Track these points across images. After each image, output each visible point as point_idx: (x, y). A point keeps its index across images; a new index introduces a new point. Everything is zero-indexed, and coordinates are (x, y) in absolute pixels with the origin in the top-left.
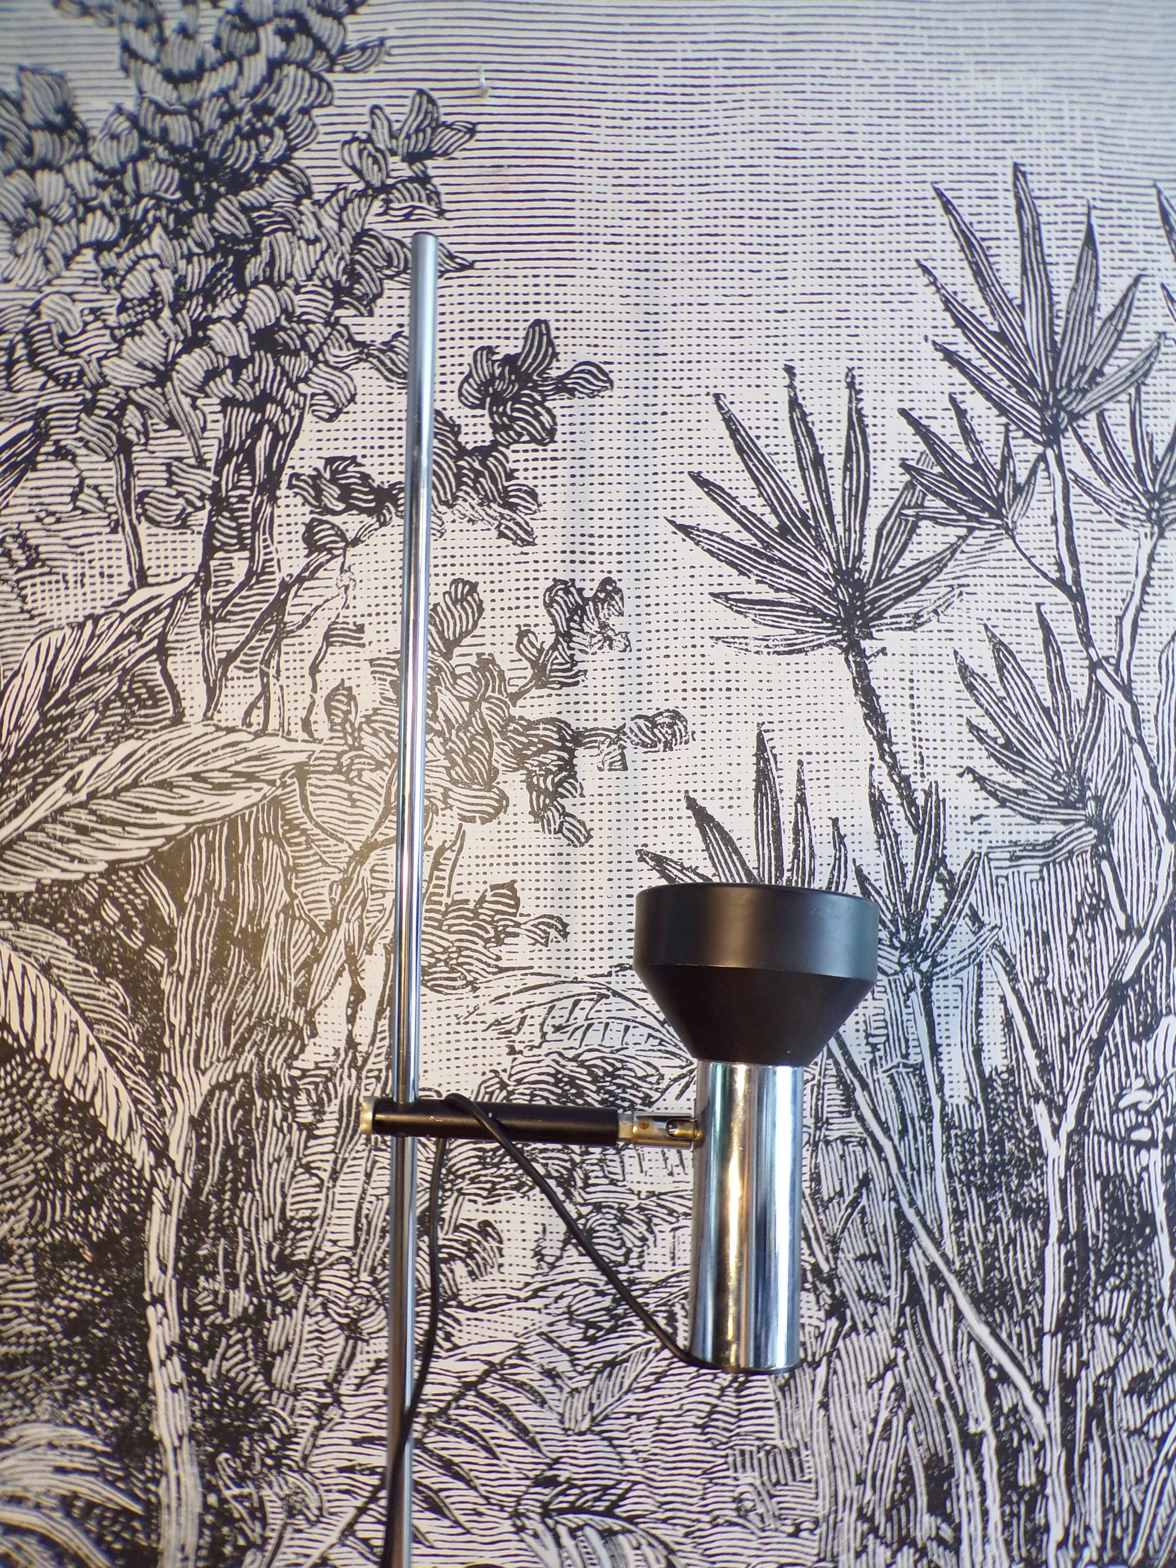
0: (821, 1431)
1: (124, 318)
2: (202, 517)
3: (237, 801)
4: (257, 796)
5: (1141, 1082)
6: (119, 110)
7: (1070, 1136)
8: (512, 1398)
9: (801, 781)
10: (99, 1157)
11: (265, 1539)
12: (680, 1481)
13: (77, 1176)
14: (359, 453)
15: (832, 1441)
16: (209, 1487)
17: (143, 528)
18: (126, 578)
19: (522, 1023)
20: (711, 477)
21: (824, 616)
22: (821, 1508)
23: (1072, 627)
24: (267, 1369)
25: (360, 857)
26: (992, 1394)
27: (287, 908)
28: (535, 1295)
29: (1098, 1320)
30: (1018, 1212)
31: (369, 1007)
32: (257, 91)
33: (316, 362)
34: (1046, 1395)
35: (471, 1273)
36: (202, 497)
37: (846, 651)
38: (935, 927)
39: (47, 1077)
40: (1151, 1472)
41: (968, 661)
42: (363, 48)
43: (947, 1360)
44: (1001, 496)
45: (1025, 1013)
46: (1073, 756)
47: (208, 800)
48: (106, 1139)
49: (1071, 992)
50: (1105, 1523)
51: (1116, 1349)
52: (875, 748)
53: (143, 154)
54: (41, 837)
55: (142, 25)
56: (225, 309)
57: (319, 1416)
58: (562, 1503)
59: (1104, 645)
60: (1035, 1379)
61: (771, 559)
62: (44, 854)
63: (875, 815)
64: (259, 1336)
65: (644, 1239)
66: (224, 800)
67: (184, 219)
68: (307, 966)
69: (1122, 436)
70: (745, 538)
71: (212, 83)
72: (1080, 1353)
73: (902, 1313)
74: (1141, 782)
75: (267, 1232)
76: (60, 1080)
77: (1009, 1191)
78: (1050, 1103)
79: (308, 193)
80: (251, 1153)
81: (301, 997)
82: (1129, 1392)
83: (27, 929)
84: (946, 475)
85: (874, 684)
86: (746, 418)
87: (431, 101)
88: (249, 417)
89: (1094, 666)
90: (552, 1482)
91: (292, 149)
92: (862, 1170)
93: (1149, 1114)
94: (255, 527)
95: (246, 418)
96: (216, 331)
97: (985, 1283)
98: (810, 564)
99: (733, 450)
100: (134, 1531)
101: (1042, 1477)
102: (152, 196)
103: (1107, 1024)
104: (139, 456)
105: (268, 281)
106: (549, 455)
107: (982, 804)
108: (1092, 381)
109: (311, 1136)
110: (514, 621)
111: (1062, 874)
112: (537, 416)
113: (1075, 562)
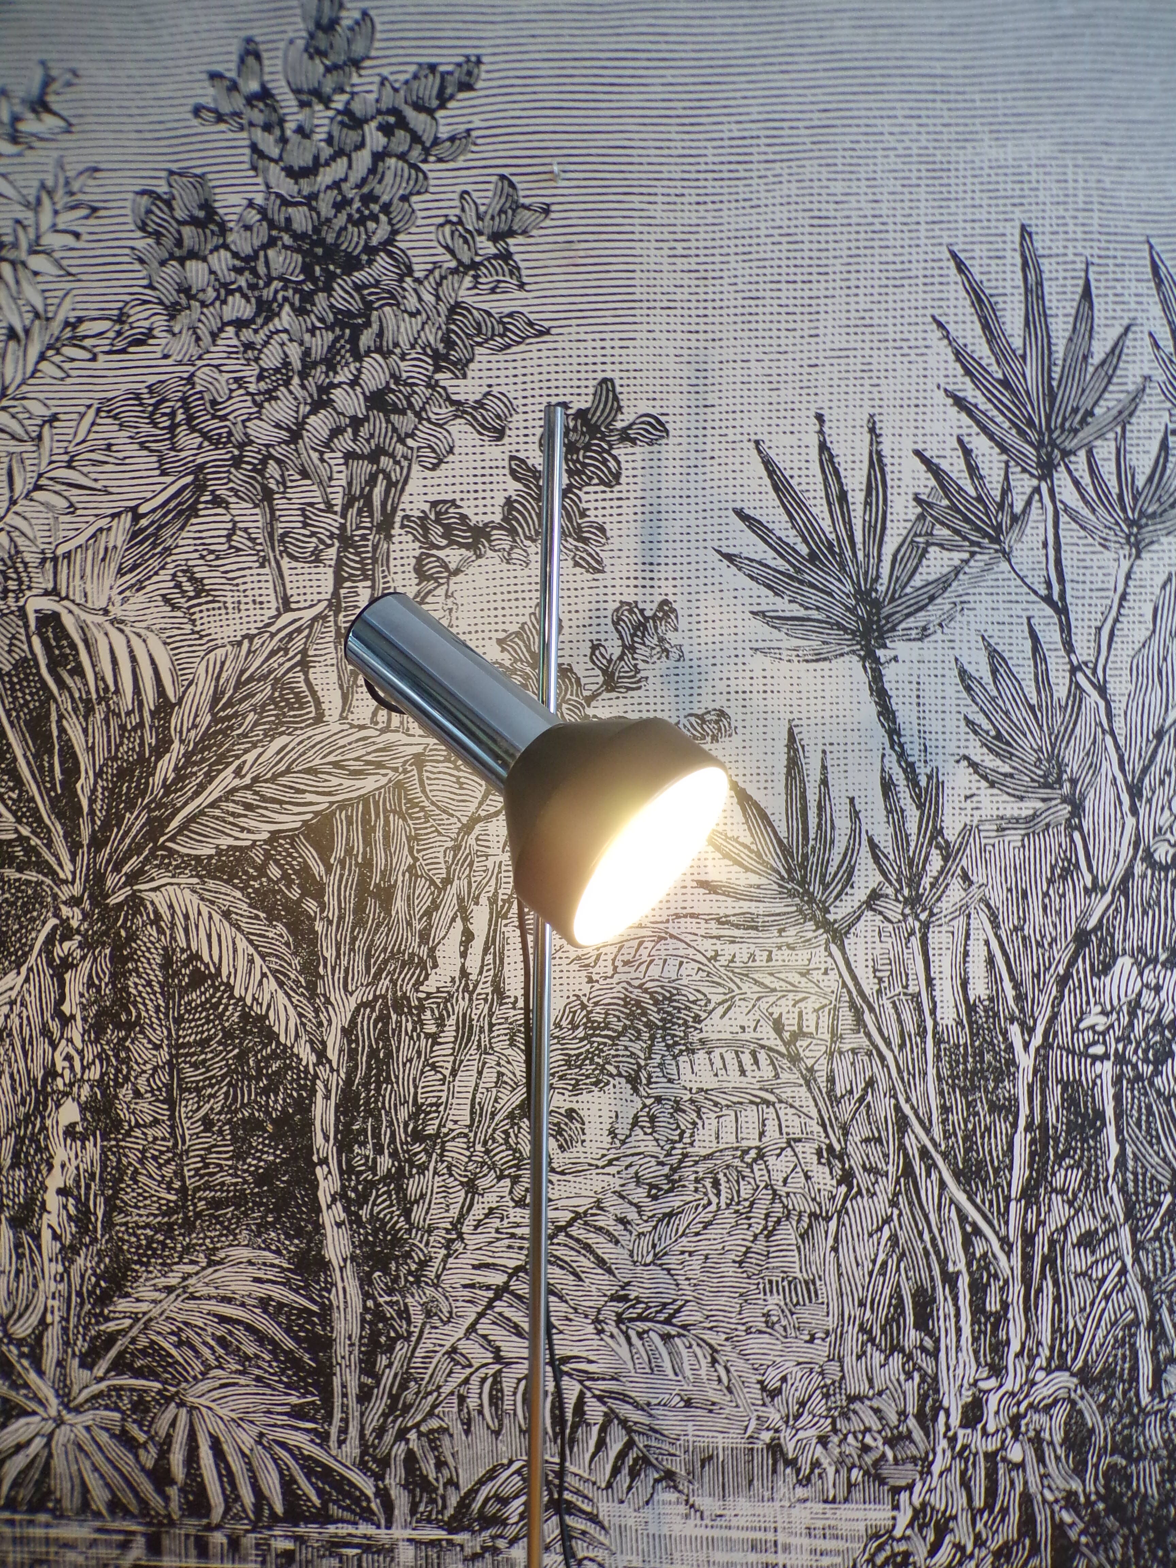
0: (832, 1268)
1: (263, 386)
2: (332, 552)
3: (369, 784)
4: (384, 781)
5: (1099, 1009)
6: (251, 204)
7: (1037, 1050)
8: (593, 1238)
9: (824, 767)
10: (274, 1056)
11: (410, 1334)
12: (722, 1300)
13: (259, 1070)
14: (457, 496)
15: (840, 1275)
16: (367, 1296)
17: (285, 562)
18: (274, 605)
19: (598, 958)
20: (751, 513)
21: (845, 629)
22: (831, 1323)
23: (1057, 637)
24: (407, 1213)
25: (467, 829)
26: (967, 1243)
27: (411, 868)
28: (610, 1163)
29: (1054, 1190)
30: (994, 1108)
31: (477, 946)
32: (364, 181)
33: (421, 419)
34: (1011, 1246)
35: (561, 1147)
36: (331, 536)
37: (863, 659)
38: (933, 885)
39: (231, 996)
40: (1092, 1304)
41: (967, 667)
42: (452, 139)
43: (933, 1217)
44: (1000, 525)
45: (1005, 953)
46: (1053, 746)
47: (347, 783)
48: (279, 1043)
49: (1043, 937)
50: (1053, 1340)
51: (1067, 1211)
52: (886, 740)
53: (272, 242)
54: (217, 812)
55: (267, 128)
56: (345, 375)
57: (448, 1248)
58: (633, 1313)
59: (1084, 651)
60: (1003, 1233)
61: (801, 582)
62: (220, 825)
63: (886, 795)
64: (400, 1189)
65: (694, 1124)
66: (358, 784)
67: (308, 298)
68: (428, 913)
69: (1108, 469)
70: (780, 564)
71: (326, 176)
72: (1039, 1214)
73: (898, 1182)
74: (1110, 766)
75: (403, 1114)
76: (241, 999)
77: (986, 1091)
78: (1023, 1025)
79: (410, 271)
80: (389, 1055)
81: (424, 937)
82: (1078, 1245)
83: (211, 884)
84: (954, 507)
85: (887, 686)
86: (781, 461)
87: (512, 185)
88: (367, 467)
89: (1074, 670)
90: (625, 1299)
91: (395, 232)
92: (868, 1074)
93: (1103, 1034)
94: (375, 560)
95: (365, 468)
96: (337, 394)
97: (965, 1161)
98: (834, 586)
99: (770, 489)
100: (314, 1324)
101: (1005, 1306)
102: (281, 278)
103: (1072, 962)
104: (279, 502)
105: (379, 350)
106: (616, 495)
107: (974, 785)
108: (1083, 422)
109: (435, 1043)
110: (588, 637)
111: (1039, 842)
112: (605, 462)
113: (1062, 580)
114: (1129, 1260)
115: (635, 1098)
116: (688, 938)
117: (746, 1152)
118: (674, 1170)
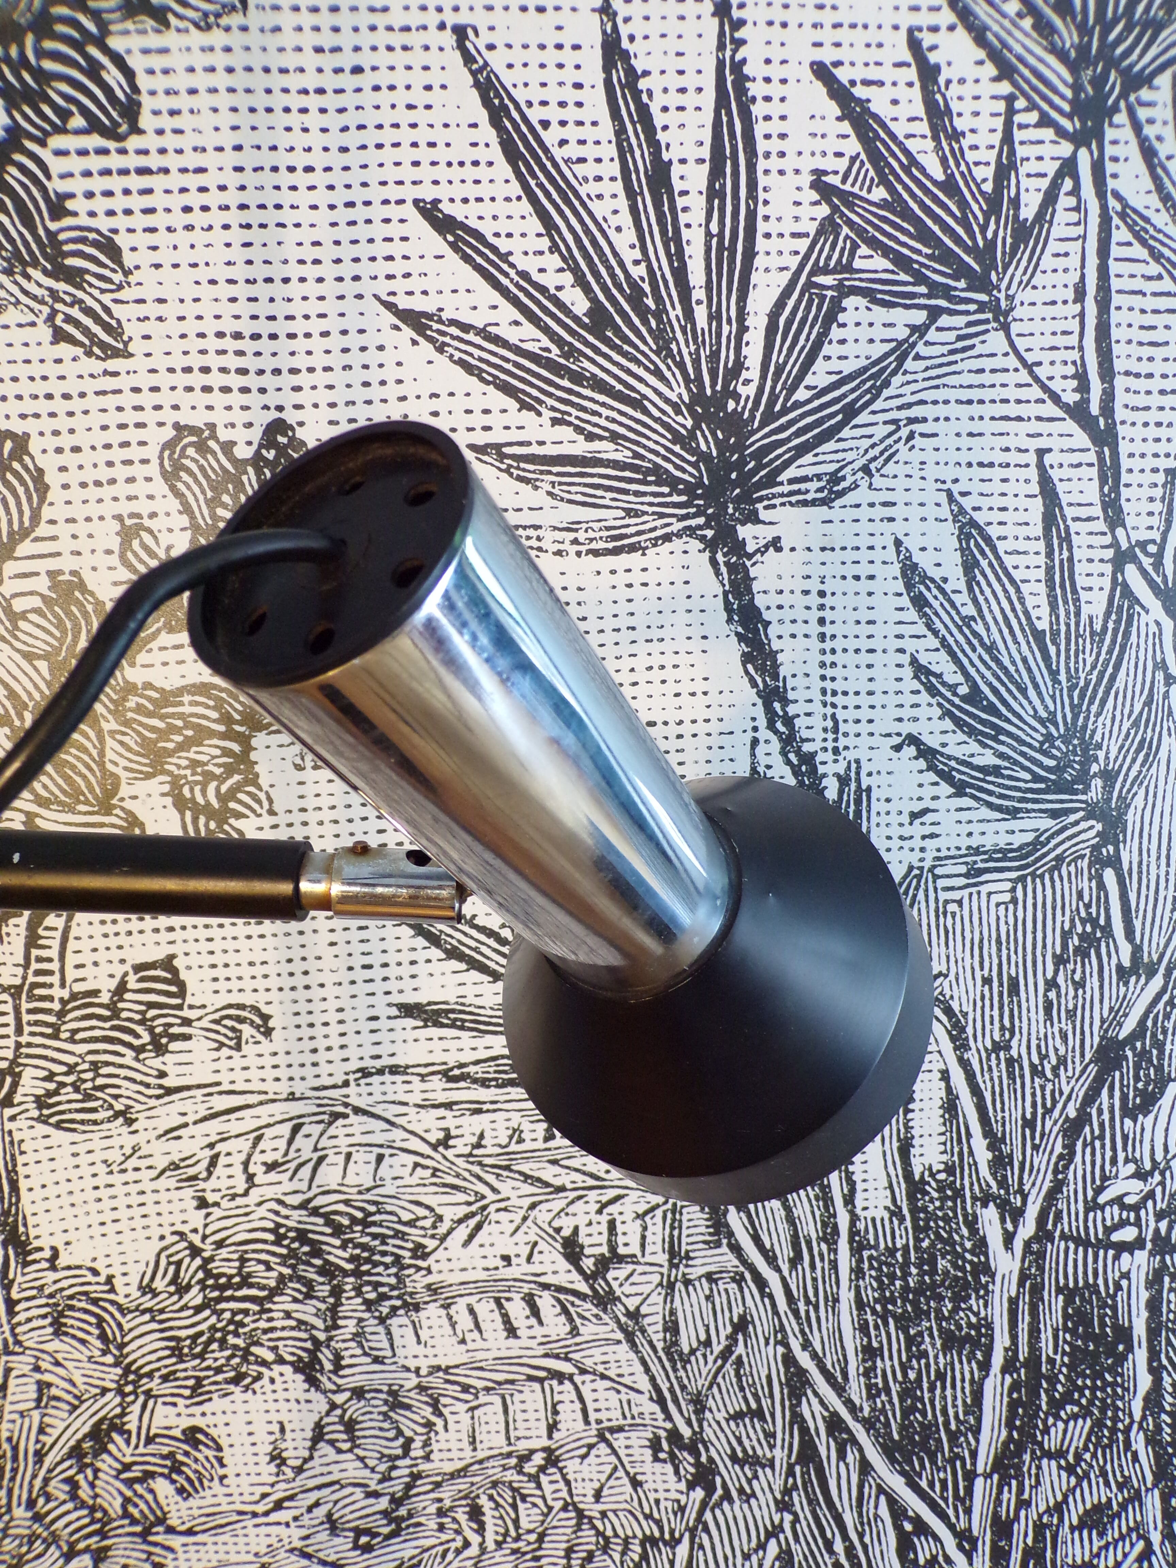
5: (1131, 1168)
7: (1027, 1244)
19: (213, 1161)
20: (457, 211)
21: (673, 483)
23: (1092, 492)
26: (905, 1547)
28: (278, 1506)
29: (1046, 1454)
30: (951, 1342)
34: (973, 1541)
35: (181, 1491)
37: (711, 546)
41: (918, 557)
43: (849, 1519)
44: (991, 245)
45: (976, 1091)
46: (1076, 710)
49: (1043, 1057)
51: (1065, 1482)
52: (759, 712)
59: (1141, 520)
60: (962, 1525)
61: (577, 378)
65: (429, 1425)
70: (529, 336)
72: (1021, 1490)
73: (791, 1473)
77: (940, 1318)
78: (1004, 1206)
82: (1080, 1526)
84: (896, 205)
85: (760, 601)
86: (518, 83)
89: (1121, 559)
92: (737, 1311)
93: (1136, 1208)
97: (902, 1428)
98: (647, 386)
99: (496, 153)
103: (1091, 1097)
106: (132, 161)
107: (928, 792)
110: (109, 509)
111: (1044, 891)
112: (94, 70)
113: (1107, 372)
114: (1156, 1538)
115: (313, 1395)
116: (390, 1112)
117: (525, 1458)
118: (397, 1502)
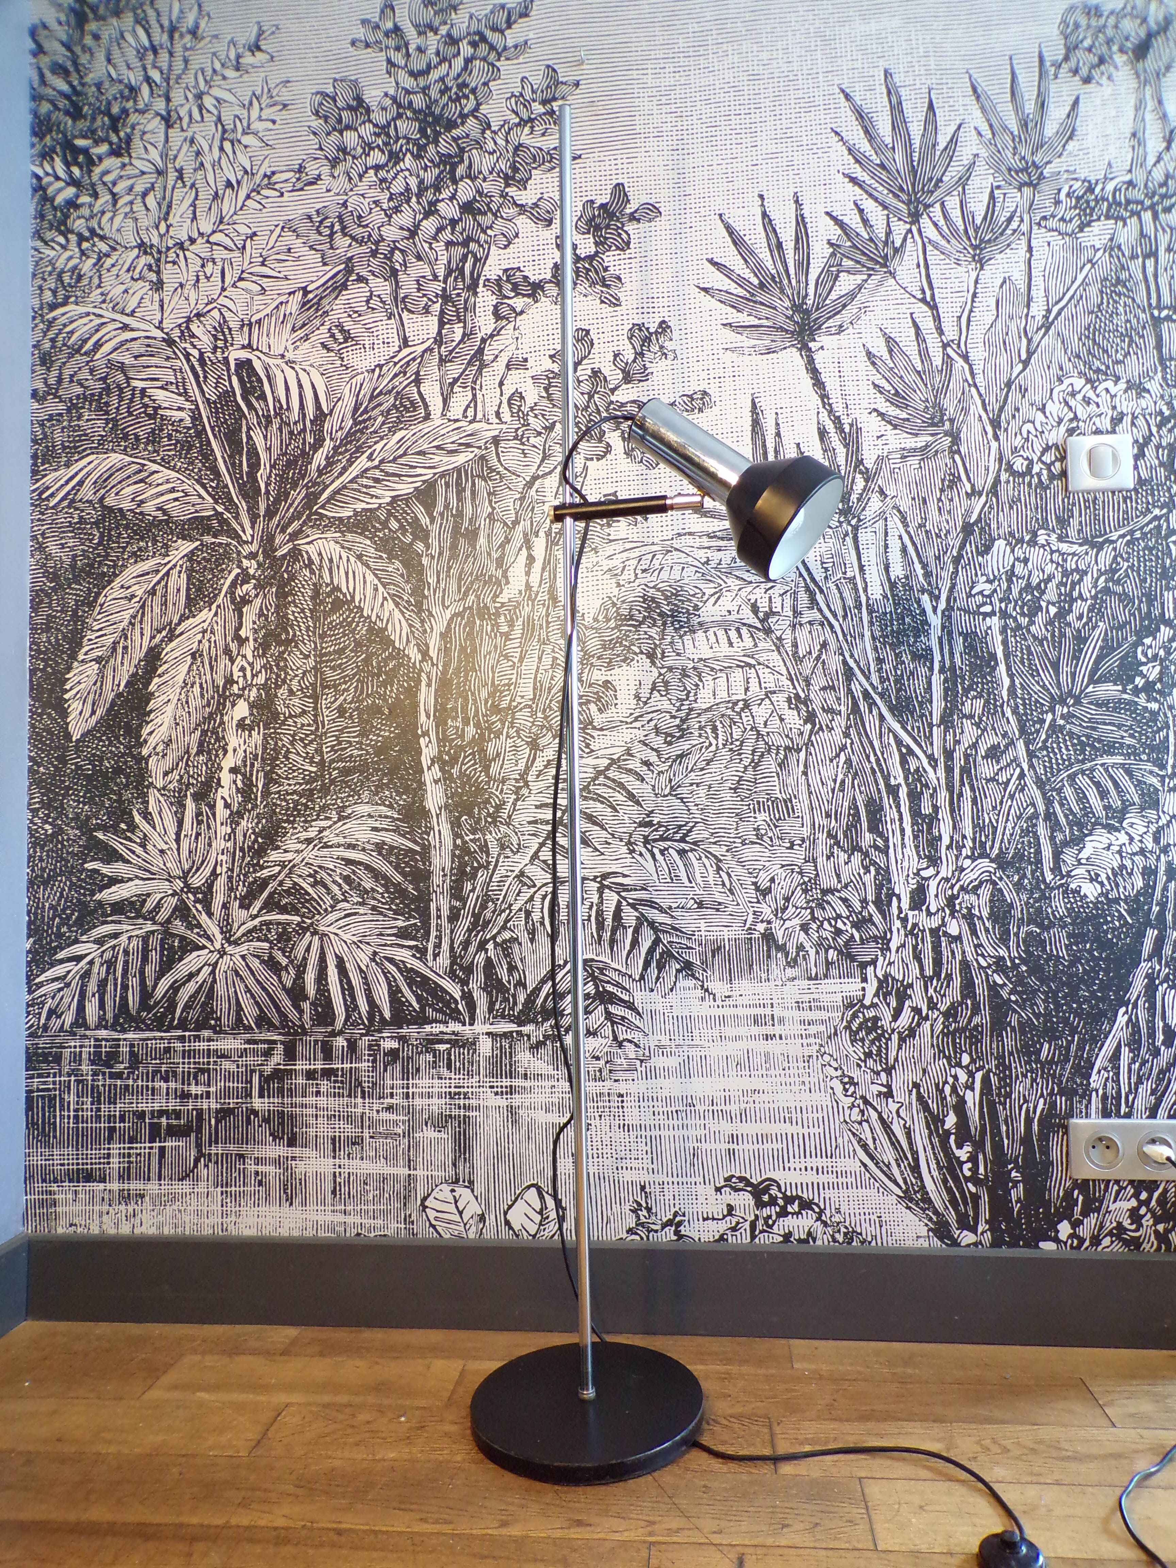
0: (803, 788)
1: (392, 204)
2: (437, 306)
3: (461, 459)
4: (472, 456)
5: (984, 578)
6: (386, 95)
7: (943, 612)
8: (625, 778)
9: (777, 424)
10: (391, 657)
11: (489, 863)
12: (723, 820)
13: (380, 668)
14: (521, 265)
15: (810, 793)
16: (456, 836)
17: (405, 315)
18: (397, 343)
19: (624, 569)
20: (718, 260)
21: (787, 331)
22: (806, 832)
23: (931, 324)
24: (486, 769)
25: (530, 484)
26: (904, 762)
27: (490, 515)
28: (636, 720)
29: (965, 716)
30: (915, 657)
31: (538, 566)
32: (459, 75)
33: (496, 217)
34: (936, 761)
35: (599, 710)
36: (437, 296)
37: (800, 350)
38: (859, 500)
39: (362, 616)
40: (1001, 803)
41: (871, 349)
42: (516, 47)
43: (876, 744)
44: (886, 255)
45: (914, 544)
46: (936, 397)
47: (445, 459)
48: (394, 647)
49: (940, 530)
50: (975, 833)
51: (976, 732)
52: (819, 402)
53: (399, 116)
54: (355, 486)
55: (398, 49)
56: (445, 194)
57: (517, 793)
58: (656, 835)
59: (950, 333)
60: (929, 752)
61: (756, 303)
62: (357, 495)
63: (822, 439)
64: (483, 751)
66: (453, 459)
67: (422, 148)
68: (502, 546)
69: (956, 215)
70: (740, 292)
71: (435, 75)
72: (955, 735)
73: (848, 719)
74: (976, 408)
75: (484, 694)
76: (369, 617)
77: (909, 646)
78: (931, 594)
79: (489, 126)
80: (474, 651)
81: (500, 562)
82: (986, 757)
83: (349, 536)
84: (854, 246)
85: (817, 366)
86: (736, 225)
87: (554, 70)
88: (461, 250)
89: (945, 346)
90: (650, 824)
91: (479, 105)
92: (822, 639)
93: (990, 596)
94: (466, 309)
95: (459, 252)
96: (441, 206)
97: (897, 698)
98: (777, 303)
99: (730, 244)
100: (416, 861)
101: (936, 808)
102: (405, 137)
103: (962, 546)
104: (401, 277)
105: (469, 177)
106: (627, 256)
107: (883, 428)
108: (936, 186)
109: (507, 639)
110: (611, 349)
111: (932, 464)
112: (619, 235)
113: (931, 288)
114: (1025, 766)
115: (653, 669)
116: (687, 550)
117: (735, 704)
118: (683, 721)
